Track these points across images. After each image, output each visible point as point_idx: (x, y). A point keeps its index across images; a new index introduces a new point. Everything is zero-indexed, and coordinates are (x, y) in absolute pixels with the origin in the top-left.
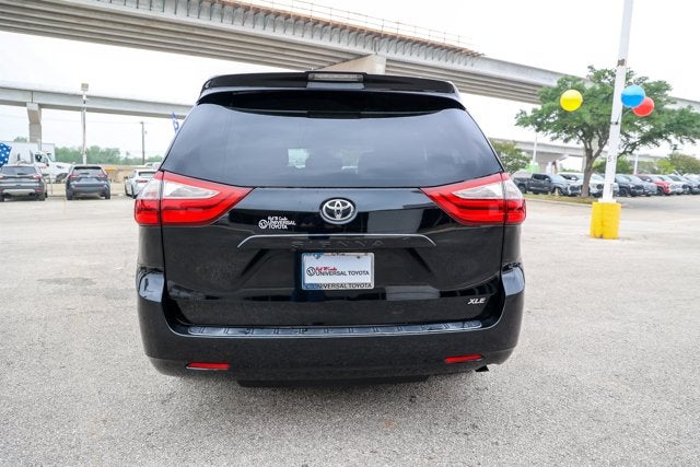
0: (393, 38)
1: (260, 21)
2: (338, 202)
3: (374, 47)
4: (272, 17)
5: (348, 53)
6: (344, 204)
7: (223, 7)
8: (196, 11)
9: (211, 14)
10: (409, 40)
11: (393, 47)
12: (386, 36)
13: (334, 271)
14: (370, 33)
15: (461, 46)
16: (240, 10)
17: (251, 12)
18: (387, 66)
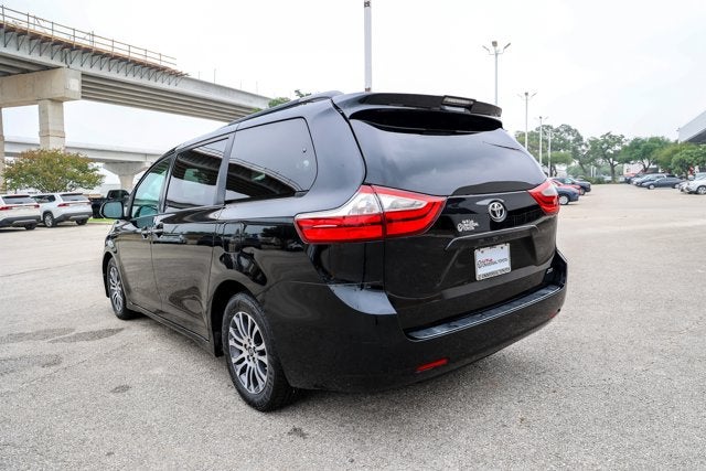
0: (87, 50)
2: (496, 204)
3: (64, 59)
5: (30, 63)
10: (107, 55)
11: (88, 61)
12: (78, 48)
13: (491, 262)
14: (59, 42)
15: (164, 64)
18: (83, 82)
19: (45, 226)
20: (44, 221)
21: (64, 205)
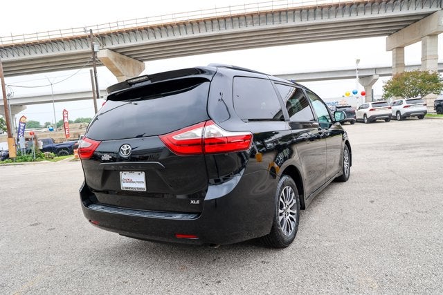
1: (347, 11)
2: (125, 146)
3: (439, 4)
4: (354, 6)
6: (127, 147)
7: (322, 10)
8: (306, 17)
9: (315, 16)
13: (131, 181)
16: (333, 9)
17: (340, 8)
19: (397, 120)
20: (396, 117)
21: (407, 106)
